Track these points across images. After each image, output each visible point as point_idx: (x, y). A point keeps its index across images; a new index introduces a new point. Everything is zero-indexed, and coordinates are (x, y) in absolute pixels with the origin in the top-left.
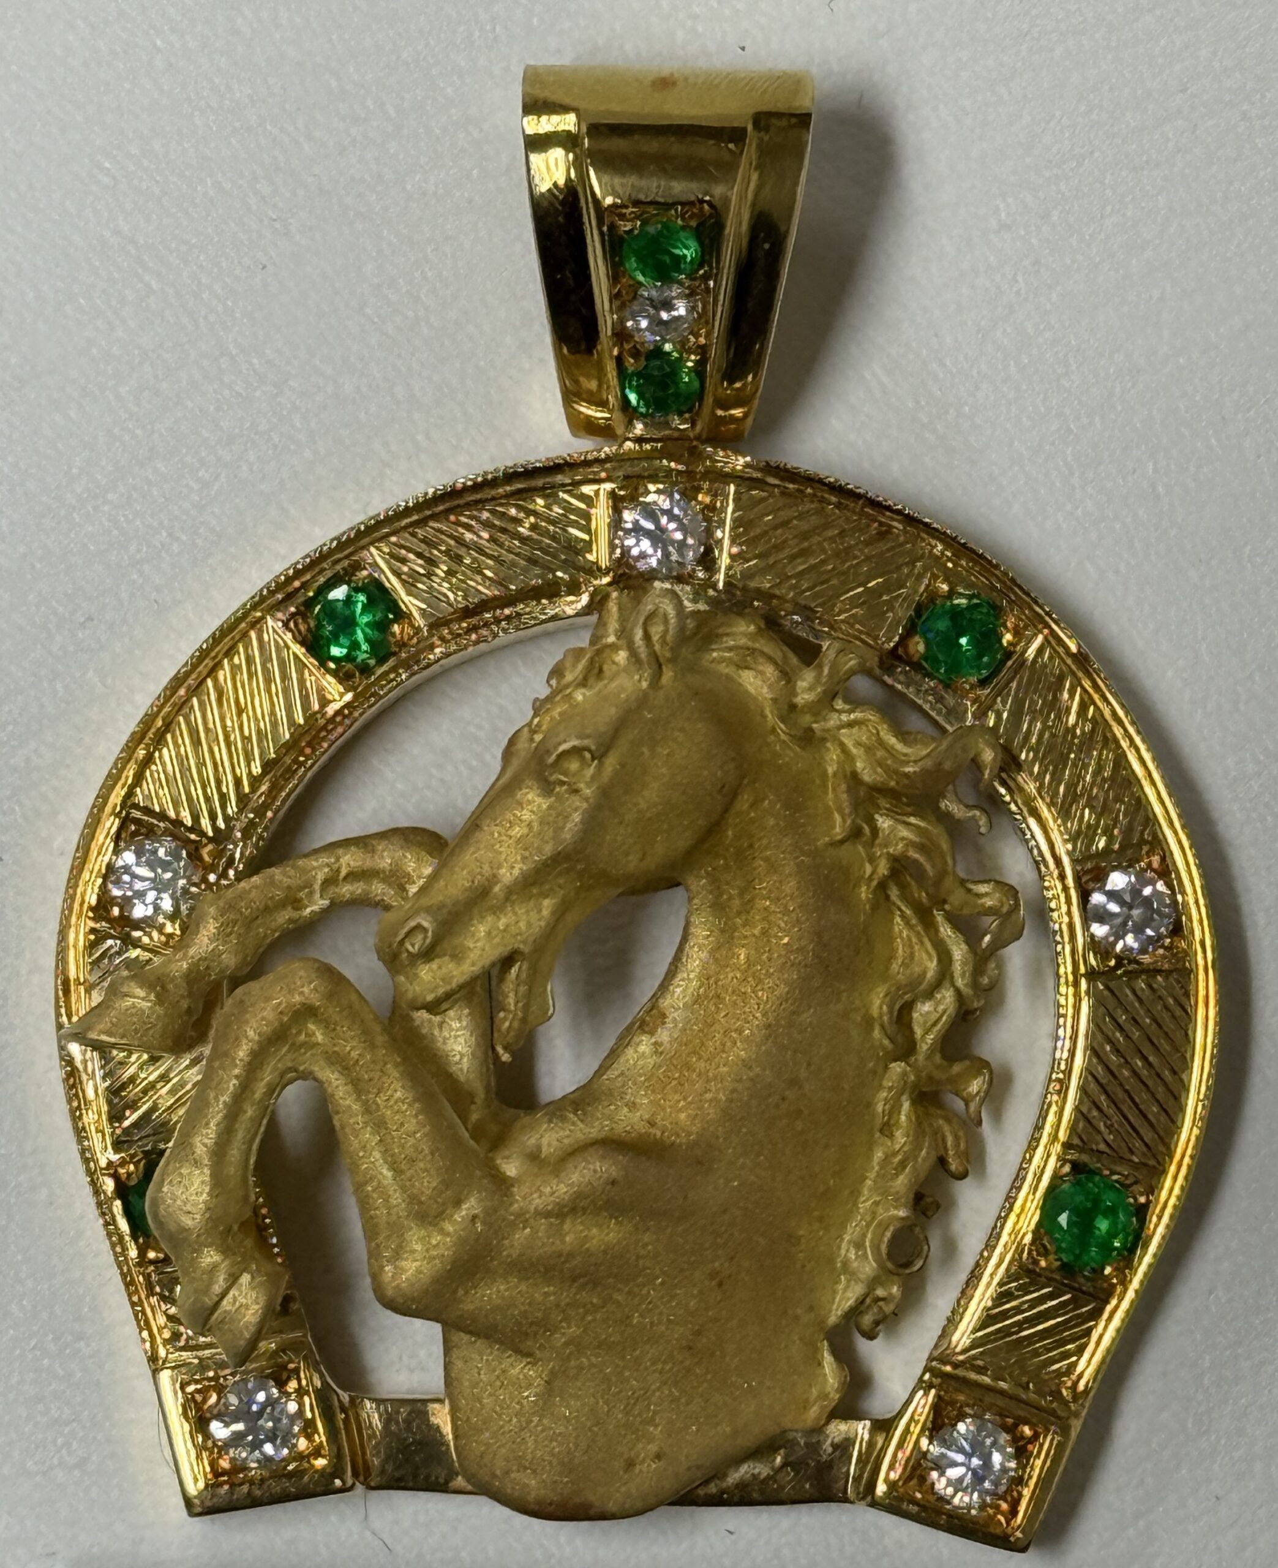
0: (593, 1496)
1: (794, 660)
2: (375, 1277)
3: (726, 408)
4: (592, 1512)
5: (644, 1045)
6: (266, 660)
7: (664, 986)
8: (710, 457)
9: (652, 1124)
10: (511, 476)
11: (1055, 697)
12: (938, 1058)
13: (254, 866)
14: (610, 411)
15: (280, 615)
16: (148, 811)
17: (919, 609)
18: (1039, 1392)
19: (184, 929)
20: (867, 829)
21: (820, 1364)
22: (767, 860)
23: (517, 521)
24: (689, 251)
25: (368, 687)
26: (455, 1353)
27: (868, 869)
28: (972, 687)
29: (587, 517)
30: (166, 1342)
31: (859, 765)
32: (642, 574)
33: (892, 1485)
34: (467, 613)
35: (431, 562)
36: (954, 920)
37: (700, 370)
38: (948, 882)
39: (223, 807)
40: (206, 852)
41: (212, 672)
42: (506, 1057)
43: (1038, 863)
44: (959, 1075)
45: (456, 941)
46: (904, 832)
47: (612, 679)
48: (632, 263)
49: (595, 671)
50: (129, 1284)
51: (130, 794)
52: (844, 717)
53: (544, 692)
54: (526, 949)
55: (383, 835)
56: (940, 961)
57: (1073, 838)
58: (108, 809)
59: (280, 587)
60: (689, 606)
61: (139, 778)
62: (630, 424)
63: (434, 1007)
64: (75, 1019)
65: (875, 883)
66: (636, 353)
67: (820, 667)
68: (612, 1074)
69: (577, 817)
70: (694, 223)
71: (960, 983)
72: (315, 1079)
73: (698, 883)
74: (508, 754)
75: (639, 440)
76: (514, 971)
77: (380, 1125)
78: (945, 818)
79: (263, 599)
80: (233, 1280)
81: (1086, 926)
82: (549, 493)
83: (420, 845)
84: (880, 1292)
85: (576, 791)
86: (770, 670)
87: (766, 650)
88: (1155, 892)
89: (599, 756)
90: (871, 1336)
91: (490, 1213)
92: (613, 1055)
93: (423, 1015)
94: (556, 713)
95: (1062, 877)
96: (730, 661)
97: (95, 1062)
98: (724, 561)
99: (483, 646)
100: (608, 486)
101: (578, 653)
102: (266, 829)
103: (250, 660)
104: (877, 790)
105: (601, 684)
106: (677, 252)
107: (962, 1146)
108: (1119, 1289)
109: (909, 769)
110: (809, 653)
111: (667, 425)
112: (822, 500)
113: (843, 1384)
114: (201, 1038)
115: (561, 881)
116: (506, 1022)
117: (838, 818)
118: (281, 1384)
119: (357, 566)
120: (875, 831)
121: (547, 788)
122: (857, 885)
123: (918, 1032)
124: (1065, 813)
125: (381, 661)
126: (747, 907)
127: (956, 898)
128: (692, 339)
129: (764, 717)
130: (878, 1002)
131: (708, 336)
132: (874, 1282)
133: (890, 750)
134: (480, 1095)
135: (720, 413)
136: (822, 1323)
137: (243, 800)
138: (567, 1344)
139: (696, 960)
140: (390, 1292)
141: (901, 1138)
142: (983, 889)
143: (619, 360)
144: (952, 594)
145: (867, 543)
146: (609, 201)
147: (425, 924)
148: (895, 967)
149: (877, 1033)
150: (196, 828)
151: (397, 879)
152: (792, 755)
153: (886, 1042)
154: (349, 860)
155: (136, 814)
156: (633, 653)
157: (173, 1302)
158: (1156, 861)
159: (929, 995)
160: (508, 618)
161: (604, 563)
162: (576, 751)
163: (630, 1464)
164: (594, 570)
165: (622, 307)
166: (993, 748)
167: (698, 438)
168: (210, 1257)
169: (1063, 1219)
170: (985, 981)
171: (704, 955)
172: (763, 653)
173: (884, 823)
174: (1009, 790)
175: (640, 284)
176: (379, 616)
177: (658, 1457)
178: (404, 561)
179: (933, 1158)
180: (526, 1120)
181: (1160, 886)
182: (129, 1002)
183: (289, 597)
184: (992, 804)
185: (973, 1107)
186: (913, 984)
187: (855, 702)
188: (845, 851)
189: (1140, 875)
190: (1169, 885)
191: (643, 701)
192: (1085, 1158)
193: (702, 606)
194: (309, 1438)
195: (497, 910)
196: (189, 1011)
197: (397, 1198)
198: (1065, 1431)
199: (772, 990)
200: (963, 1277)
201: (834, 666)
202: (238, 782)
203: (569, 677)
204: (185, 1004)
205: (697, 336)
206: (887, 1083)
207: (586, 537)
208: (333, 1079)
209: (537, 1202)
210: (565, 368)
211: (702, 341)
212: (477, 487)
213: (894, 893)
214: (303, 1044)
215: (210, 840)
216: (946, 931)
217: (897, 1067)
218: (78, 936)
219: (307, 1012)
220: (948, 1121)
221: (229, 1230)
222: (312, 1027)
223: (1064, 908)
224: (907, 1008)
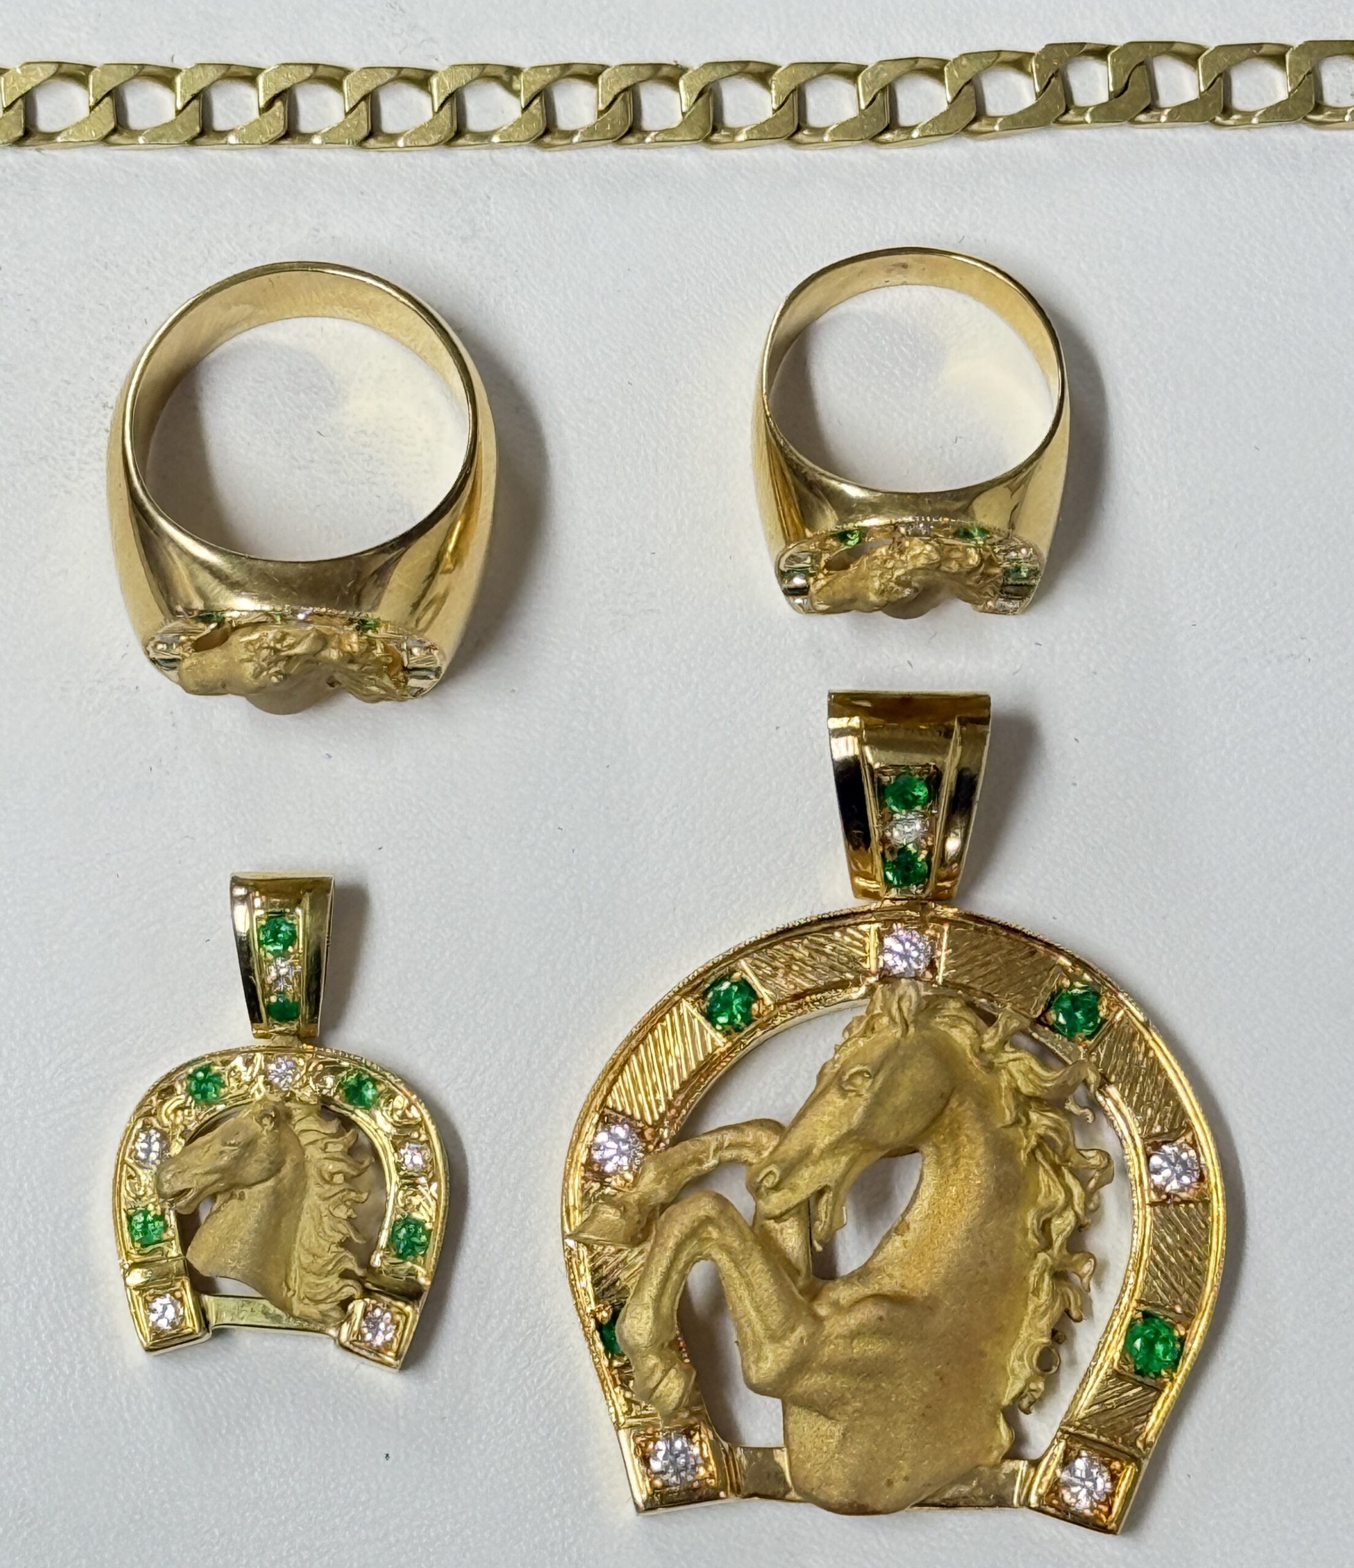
0: (868, 1501)
1: (982, 1023)
2: (745, 1373)
3: (942, 881)
4: (869, 1510)
5: (897, 1241)
6: (682, 1023)
7: (908, 1209)
8: (933, 909)
9: (903, 1287)
10: (821, 920)
11: (1131, 1046)
12: (1065, 1252)
13: (675, 1141)
14: (878, 883)
15: (690, 999)
16: (614, 1109)
17: (1053, 996)
18: (1124, 1443)
19: (635, 1176)
20: (1024, 1119)
21: (998, 1427)
22: (967, 1136)
23: (823, 945)
24: (921, 792)
25: (740, 1039)
26: (791, 1419)
27: (1025, 1141)
28: (1084, 1040)
29: (864, 943)
30: (624, 1414)
31: (1019, 1083)
32: (894, 976)
33: (1040, 1497)
34: (796, 997)
35: (776, 968)
36: (1074, 1173)
37: (928, 860)
38: (1071, 1150)
39: (658, 1107)
40: (648, 1133)
41: (652, 1030)
42: (819, 1248)
43: (1121, 1140)
44: (1077, 1261)
45: (793, 1181)
46: (1046, 1122)
47: (879, 1032)
48: (889, 800)
49: (870, 1028)
50: (602, 1381)
51: (605, 1100)
52: (1012, 1056)
53: (840, 1040)
54: (832, 1185)
55: (748, 1124)
56: (1066, 1196)
57: (1142, 1125)
58: (592, 1109)
59: (690, 982)
60: (923, 993)
61: (609, 1091)
62: (888, 890)
63: (778, 1218)
64: (573, 1228)
65: (1029, 1150)
66: (892, 851)
67: (997, 1027)
68: (879, 1258)
69: (860, 1110)
70: (925, 777)
71: (1077, 1208)
72: (713, 1260)
73: (928, 1150)
74: (821, 1076)
75: (893, 900)
76: (825, 1198)
77: (749, 1285)
78: (1069, 1114)
79: (680, 989)
80: (666, 1372)
81: (1149, 1176)
82: (843, 929)
83: (769, 1128)
84: (1032, 1386)
85: (860, 1096)
86: (969, 1029)
87: (966, 1017)
88: (1190, 1158)
89: (873, 1076)
90: (1027, 1412)
91: (811, 1336)
92: (880, 1248)
93: (771, 1223)
94: (848, 1052)
95: (1135, 1147)
96: (946, 1024)
97: (583, 1251)
98: (942, 968)
99: (804, 1017)
100: (877, 925)
101: (860, 1019)
102: (682, 1120)
103: (673, 1025)
104: (1030, 1098)
105: (874, 1036)
106: (916, 794)
107: (1079, 1303)
108: (1169, 1384)
109: (1048, 1085)
110: (990, 1020)
111: (909, 891)
112: (996, 933)
113: (1011, 1439)
114: (645, 1239)
115: (852, 1146)
116: (819, 1227)
117: (1007, 1112)
118: (690, 1437)
119: (733, 972)
120: (1029, 1121)
121: (844, 1093)
122: (1019, 1151)
123: (1054, 1236)
124: (1136, 1111)
125: (748, 1024)
126: (956, 1163)
127: (1075, 1159)
128: (923, 841)
129: (965, 1054)
130: (1031, 1219)
131: (933, 841)
132: (1028, 1381)
133: (1037, 1075)
134: (803, 1270)
135: (940, 884)
136: (998, 1404)
137: (670, 1105)
138: (855, 1412)
139: (927, 1193)
140: (754, 1381)
141: (1044, 1297)
142: (1090, 1154)
143: (883, 855)
144: (1072, 987)
145: (1023, 958)
146: (877, 766)
147: (775, 1170)
148: (1040, 1199)
149: (1030, 1236)
150: (643, 1119)
151: (758, 1149)
152: (982, 1077)
153: (1036, 1241)
154: (729, 1137)
155: (607, 1111)
156: (892, 1019)
157: (629, 1390)
158: (1189, 1137)
159: (1060, 1215)
160: (819, 1001)
161: (873, 969)
162: (859, 1073)
163: (890, 1483)
164: (867, 973)
165: (885, 824)
166: (1095, 1072)
167: (926, 899)
168: (652, 1361)
169: (1138, 1343)
170: (1092, 1206)
171: (932, 1190)
172: (966, 1020)
173: (1034, 1116)
174: (1105, 1097)
175: (895, 812)
176: (745, 998)
177: (906, 1479)
178: (759, 968)
179: (1062, 1309)
180: (830, 1284)
181: (1192, 1153)
182: (605, 1215)
183: (694, 989)
184: (1095, 1107)
185: (1085, 1280)
186: (1050, 1209)
187: (1017, 1047)
188: (1011, 1132)
189: (1180, 1147)
190: (1197, 1151)
191: (897, 1045)
192: (1149, 1308)
193: (929, 993)
194: (706, 1468)
195: (815, 1163)
196: (639, 1222)
197: (759, 1328)
198: (1139, 1466)
199: (970, 1210)
200: (1082, 1375)
201: (1005, 1025)
202: (666, 1094)
203: (855, 1032)
204: (637, 1218)
205: (926, 840)
206: (1036, 1266)
207: (863, 954)
208: (723, 1259)
209: (838, 1330)
210: (851, 859)
211: (930, 843)
212: (801, 926)
213: (1039, 1156)
214: (706, 1239)
215: (650, 1126)
216: (1069, 1179)
217: (1042, 1256)
218: (576, 1181)
219: (708, 1220)
220: (1070, 1288)
221: (663, 1345)
222: (710, 1229)
223: (1136, 1166)
224: (1048, 1222)
